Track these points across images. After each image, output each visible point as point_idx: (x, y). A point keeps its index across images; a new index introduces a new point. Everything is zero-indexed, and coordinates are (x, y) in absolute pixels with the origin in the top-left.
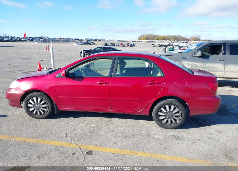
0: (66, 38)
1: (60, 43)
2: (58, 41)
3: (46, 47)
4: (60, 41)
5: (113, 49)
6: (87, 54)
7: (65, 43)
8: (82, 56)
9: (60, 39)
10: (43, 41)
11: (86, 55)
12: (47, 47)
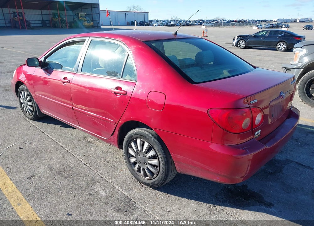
0: (248, 20)
1: (236, 27)
2: (232, 25)
3: (203, 33)
4: (237, 24)
5: (286, 34)
6: (242, 42)
7: (243, 27)
8: (234, 45)
9: (239, 21)
10: (213, 25)
11: (240, 43)
12: (205, 32)
